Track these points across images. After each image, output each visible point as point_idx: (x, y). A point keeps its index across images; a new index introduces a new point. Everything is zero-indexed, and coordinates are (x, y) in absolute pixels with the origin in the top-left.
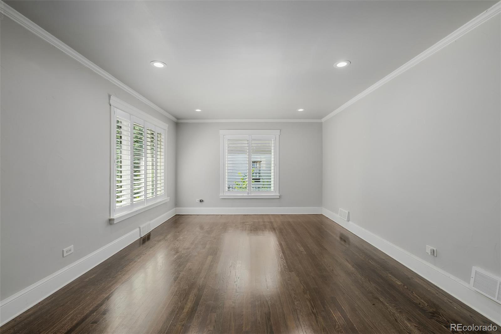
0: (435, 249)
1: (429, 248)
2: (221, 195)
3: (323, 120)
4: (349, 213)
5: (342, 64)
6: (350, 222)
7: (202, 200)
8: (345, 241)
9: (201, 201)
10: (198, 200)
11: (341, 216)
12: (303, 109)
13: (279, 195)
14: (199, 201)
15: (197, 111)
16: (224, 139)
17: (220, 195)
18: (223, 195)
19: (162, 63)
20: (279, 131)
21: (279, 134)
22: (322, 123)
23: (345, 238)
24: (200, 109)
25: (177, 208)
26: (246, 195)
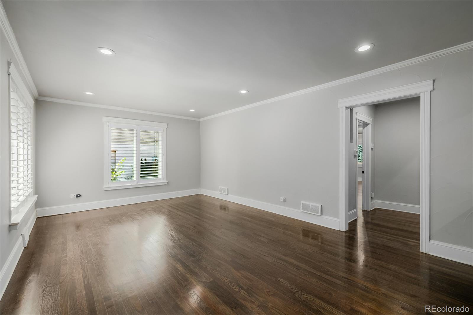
0: (285, 198)
1: (282, 199)
2: (105, 186)
3: (201, 120)
4: (228, 188)
5: (244, 92)
6: (229, 195)
7: (80, 195)
8: (225, 209)
9: (78, 196)
10: (73, 195)
11: (222, 192)
12: (194, 110)
13: (167, 182)
14: (76, 196)
15: (87, 94)
16: (108, 126)
17: (103, 187)
18: (107, 186)
19: (110, 51)
20: (167, 124)
21: (167, 127)
22: (200, 121)
23: (224, 207)
24: (92, 92)
25: (38, 209)
26: (135, 184)
